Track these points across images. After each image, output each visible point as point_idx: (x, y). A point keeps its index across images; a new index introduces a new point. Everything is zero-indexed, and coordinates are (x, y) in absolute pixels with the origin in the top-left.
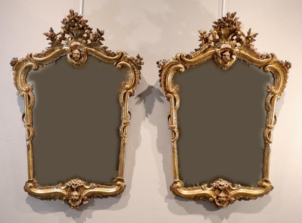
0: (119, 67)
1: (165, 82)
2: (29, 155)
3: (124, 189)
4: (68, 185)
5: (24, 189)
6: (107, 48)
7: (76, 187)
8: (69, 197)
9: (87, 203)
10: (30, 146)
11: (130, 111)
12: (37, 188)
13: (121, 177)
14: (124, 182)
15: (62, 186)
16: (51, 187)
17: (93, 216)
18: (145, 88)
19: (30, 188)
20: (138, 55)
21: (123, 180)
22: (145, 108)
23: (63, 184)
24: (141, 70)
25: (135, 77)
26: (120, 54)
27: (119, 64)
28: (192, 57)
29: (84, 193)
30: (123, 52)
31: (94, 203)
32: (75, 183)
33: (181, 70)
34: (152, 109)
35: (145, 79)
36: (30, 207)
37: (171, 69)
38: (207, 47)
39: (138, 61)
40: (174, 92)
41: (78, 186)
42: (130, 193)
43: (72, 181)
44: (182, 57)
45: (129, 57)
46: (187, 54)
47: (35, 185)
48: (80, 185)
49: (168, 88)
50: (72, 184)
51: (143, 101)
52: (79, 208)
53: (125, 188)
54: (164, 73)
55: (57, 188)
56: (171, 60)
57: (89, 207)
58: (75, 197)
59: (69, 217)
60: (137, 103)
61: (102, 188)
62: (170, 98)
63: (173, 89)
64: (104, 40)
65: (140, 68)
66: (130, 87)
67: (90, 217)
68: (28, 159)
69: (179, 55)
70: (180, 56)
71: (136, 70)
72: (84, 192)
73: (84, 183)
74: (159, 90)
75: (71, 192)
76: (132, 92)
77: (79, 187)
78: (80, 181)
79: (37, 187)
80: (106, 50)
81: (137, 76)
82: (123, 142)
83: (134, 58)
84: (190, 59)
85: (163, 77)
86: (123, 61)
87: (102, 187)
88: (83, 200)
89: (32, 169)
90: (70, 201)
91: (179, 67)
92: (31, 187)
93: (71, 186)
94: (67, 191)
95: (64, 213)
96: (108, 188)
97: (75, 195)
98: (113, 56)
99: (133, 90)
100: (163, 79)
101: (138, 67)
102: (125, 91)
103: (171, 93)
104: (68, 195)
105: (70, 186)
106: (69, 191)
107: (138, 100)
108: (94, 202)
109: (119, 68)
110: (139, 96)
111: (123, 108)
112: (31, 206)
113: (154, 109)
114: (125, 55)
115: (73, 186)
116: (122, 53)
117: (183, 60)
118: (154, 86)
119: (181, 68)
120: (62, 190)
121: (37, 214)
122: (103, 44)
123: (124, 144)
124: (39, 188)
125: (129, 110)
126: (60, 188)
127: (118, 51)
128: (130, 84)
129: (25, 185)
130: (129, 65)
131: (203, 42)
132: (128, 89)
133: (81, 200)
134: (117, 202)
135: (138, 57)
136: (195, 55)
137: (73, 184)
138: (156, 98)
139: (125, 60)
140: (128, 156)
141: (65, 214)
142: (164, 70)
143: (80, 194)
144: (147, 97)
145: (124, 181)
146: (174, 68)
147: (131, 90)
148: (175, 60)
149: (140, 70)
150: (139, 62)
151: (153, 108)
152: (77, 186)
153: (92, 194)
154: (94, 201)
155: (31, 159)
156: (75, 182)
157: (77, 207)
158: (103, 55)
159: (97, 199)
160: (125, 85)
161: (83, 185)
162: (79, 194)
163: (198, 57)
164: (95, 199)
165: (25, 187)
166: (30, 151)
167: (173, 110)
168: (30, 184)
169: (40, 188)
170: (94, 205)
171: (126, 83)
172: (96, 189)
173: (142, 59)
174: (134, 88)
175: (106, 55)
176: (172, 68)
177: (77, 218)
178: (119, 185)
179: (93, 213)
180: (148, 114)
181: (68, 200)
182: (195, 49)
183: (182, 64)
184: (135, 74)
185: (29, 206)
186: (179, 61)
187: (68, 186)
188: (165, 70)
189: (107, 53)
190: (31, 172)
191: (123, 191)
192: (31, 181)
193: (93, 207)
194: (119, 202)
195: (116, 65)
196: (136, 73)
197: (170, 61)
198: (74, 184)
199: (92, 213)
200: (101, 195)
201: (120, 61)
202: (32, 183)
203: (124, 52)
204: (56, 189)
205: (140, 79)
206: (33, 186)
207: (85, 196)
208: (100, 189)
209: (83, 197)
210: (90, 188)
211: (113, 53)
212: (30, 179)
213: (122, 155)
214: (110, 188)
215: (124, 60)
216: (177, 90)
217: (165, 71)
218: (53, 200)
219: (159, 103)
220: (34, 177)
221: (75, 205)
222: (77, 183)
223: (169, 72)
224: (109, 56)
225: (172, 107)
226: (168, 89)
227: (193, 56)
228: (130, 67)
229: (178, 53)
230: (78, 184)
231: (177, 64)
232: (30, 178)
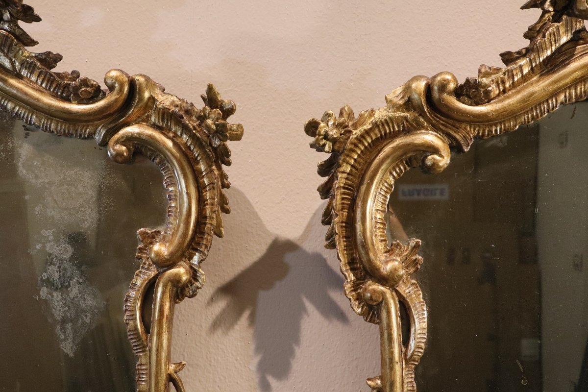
0: (119, 154)
1: (350, 224)
6: (59, 58)
11: (175, 376)
18: (257, 251)
20: (210, 89)
22: (258, 350)
24: (228, 164)
25: (201, 202)
26: (121, 90)
27: (116, 136)
28: (487, 93)
30: (137, 78)
33: (431, 159)
34: (291, 353)
35: (257, 210)
37: (382, 155)
38: (564, 39)
39: (209, 122)
40: (401, 272)
44: (436, 94)
45: (165, 101)
46: (461, 82)
49: (367, 254)
51: (246, 314)
54: (345, 175)
56: (382, 113)
60: (216, 325)
62: (379, 305)
63: (393, 257)
64: (38, 19)
65: (222, 157)
66: (172, 254)
69: (421, 85)
70: (429, 89)
71: (202, 167)
74: (325, 260)
76: (185, 278)
80: (53, 70)
81: (208, 195)
83: (192, 105)
84: (477, 104)
85: (343, 199)
86: (137, 122)
91: (423, 145)
98: (87, 96)
99: (191, 267)
100: (343, 208)
101: (215, 149)
102: (152, 273)
103: (384, 280)
107: (224, 311)
109: (120, 159)
110: (228, 289)
111: (144, 360)
113: (298, 352)
114: (147, 95)
116: (132, 83)
117: (444, 110)
118: (298, 243)
119: (435, 150)
122: (33, 43)
125: (172, 368)
127: (114, 74)
128: (177, 240)
130: (170, 144)
131: (545, 12)
132: (165, 264)
135: (211, 99)
136: (503, 82)
138: (307, 297)
139: (149, 117)
142: (344, 161)
144: (263, 296)
146: (398, 153)
147: (181, 271)
148: (398, 108)
149: (224, 167)
150: (214, 127)
151: (296, 348)
158: (36, 94)
160: (151, 243)
163: (519, 92)
167: (397, 368)
171: (159, 232)
173: (228, 112)
174: (196, 259)
175: (55, 96)
176: (388, 149)
180: (271, 380)
182: (502, 55)
183: (436, 128)
184: (200, 188)
186: (422, 114)
188: (348, 163)
189: (59, 86)
195: (104, 143)
196: (206, 181)
197: (377, 115)
201: (127, 124)
203: (142, 80)
205: (227, 211)
211: (85, 82)
215: (144, 117)
216: (415, 262)
217: (352, 166)
219: (326, 323)
223: (369, 173)
224: (67, 100)
225: (392, 353)
226: (369, 260)
227: (494, 90)
228: (174, 150)
229: (416, 78)
231: (409, 128)
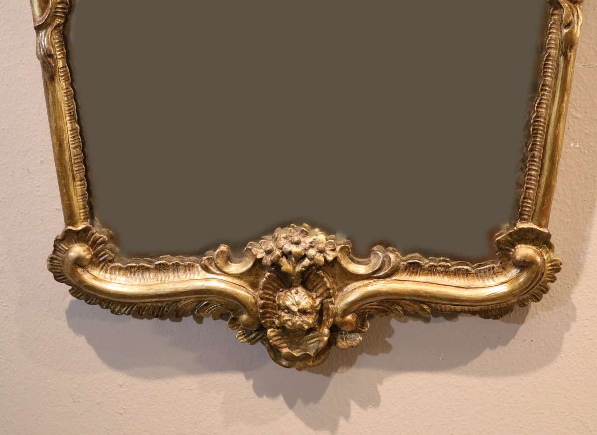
2: (54, 105)
3: (549, 284)
4: (259, 256)
5: (50, 270)
7: (299, 268)
8: (264, 313)
9: (354, 344)
10: (55, 61)
12: (111, 265)
13: (540, 225)
14: (550, 246)
15: (228, 260)
16: (177, 265)
17: (382, 398)
19: (80, 270)
21: (549, 236)
23: (237, 250)
29: (342, 300)
31: (387, 339)
32: (294, 249)
36: (88, 346)
41: (311, 266)
42: (574, 301)
43: (281, 233)
47: (100, 252)
48: (320, 258)
50: (278, 253)
52: (319, 364)
53: (553, 279)
55: (206, 269)
57: (364, 355)
58: (298, 320)
59: (267, 396)
61: (435, 274)
67: (372, 400)
68: (54, 125)
72: (340, 289)
73: (342, 249)
75: (276, 290)
77: (314, 267)
78: (322, 237)
79: (111, 261)
82: (565, 31)
87: (432, 271)
88: (335, 330)
89: (78, 177)
90: (270, 332)
92: (79, 262)
93: (276, 265)
94: (254, 286)
95: (247, 378)
96: (467, 273)
97: (295, 309)
104: (263, 307)
105: (269, 264)
106: (264, 288)
108: (390, 336)
112: (90, 341)
115: (286, 266)
120: (230, 279)
121: (120, 377)
123: (569, 44)
124: (120, 269)
126: (219, 269)
129: (54, 252)
133: (326, 331)
134: (504, 340)
137: (287, 255)
140: (576, 110)
141: (251, 382)
143: (321, 303)
145: (552, 240)
152: (306, 262)
153: (381, 303)
154: (390, 332)
155: (68, 126)
156: (297, 243)
157: (311, 363)
159: (406, 321)
161: (336, 259)
162: (318, 301)
164: (394, 323)
165: (51, 259)
166: (61, 84)
168: (78, 250)
169: (127, 269)
170: (387, 348)
172: (404, 277)
177: (306, 402)
178: (525, 265)
179: (385, 383)
181: (262, 329)
185: (82, 340)
187: (258, 262)
190: (77, 189)
191: (545, 290)
192: (78, 232)
193: (382, 356)
194: (513, 341)
198: (290, 252)
199: (381, 383)
200: (425, 307)
202: (86, 242)
204: (204, 274)
206: (88, 257)
207: (345, 312)
208: (422, 278)
209: (338, 319)
210: (374, 272)
212: (73, 225)
213: (549, 107)
214: (477, 275)
218: (189, 320)
220: (91, 214)
221: (296, 353)
222: (306, 250)
230: (312, 252)
232: (70, 218)
